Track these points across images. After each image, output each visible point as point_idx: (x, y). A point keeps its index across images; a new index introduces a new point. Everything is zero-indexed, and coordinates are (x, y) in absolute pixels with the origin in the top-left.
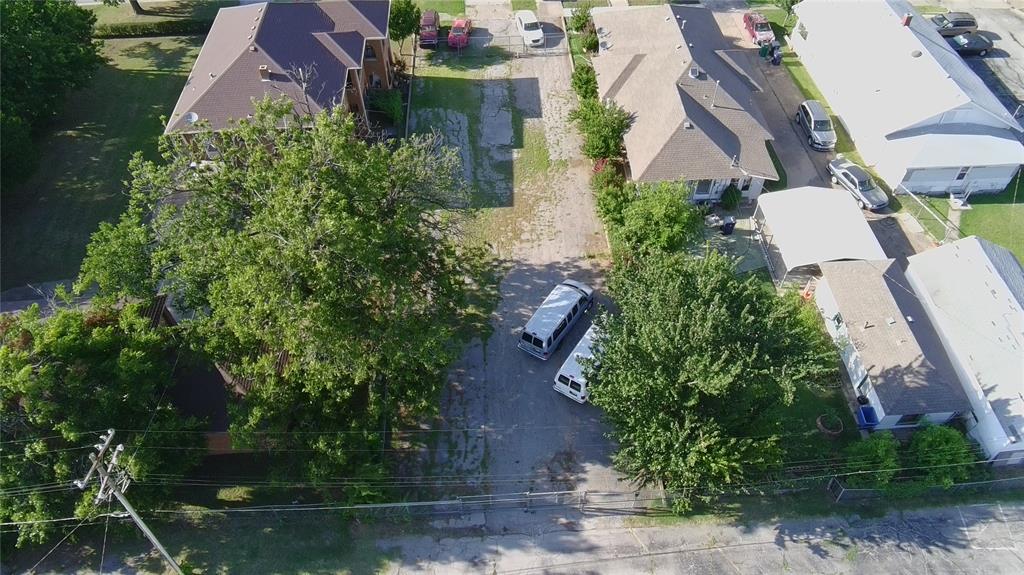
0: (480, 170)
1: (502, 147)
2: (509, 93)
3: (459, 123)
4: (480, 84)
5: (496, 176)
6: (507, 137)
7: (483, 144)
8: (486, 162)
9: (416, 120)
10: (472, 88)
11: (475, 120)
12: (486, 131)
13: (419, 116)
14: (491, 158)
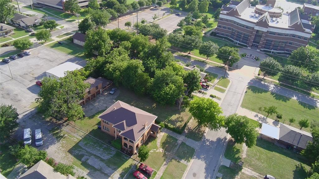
0: (85, 151)
1: (88, 159)
2: (105, 173)
3: (104, 156)
4: (115, 169)
5: (80, 153)
6: (90, 162)
7: (92, 157)
8: (86, 154)
9: (112, 149)
10: (115, 167)
11: (102, 160)
12: (96, 160)
13: (113, 151)
14: (87, 155)
